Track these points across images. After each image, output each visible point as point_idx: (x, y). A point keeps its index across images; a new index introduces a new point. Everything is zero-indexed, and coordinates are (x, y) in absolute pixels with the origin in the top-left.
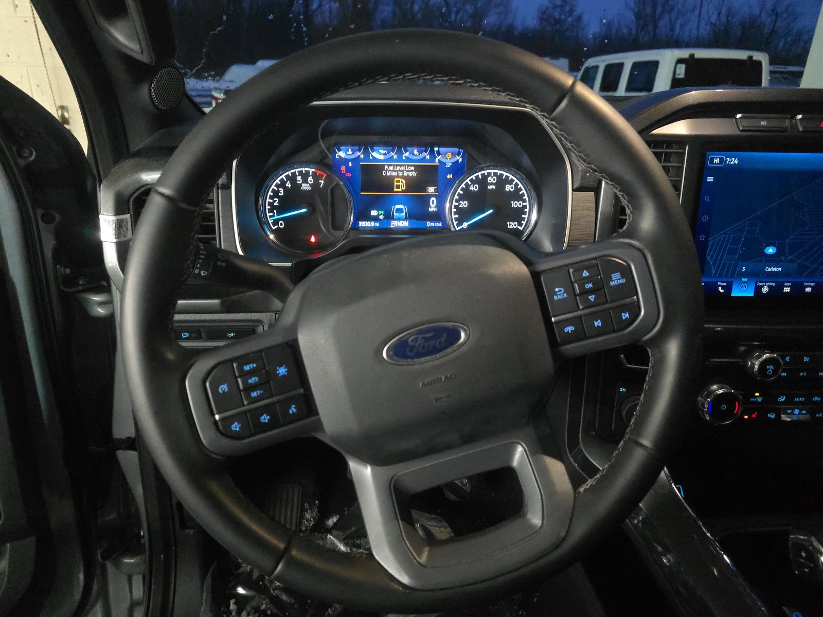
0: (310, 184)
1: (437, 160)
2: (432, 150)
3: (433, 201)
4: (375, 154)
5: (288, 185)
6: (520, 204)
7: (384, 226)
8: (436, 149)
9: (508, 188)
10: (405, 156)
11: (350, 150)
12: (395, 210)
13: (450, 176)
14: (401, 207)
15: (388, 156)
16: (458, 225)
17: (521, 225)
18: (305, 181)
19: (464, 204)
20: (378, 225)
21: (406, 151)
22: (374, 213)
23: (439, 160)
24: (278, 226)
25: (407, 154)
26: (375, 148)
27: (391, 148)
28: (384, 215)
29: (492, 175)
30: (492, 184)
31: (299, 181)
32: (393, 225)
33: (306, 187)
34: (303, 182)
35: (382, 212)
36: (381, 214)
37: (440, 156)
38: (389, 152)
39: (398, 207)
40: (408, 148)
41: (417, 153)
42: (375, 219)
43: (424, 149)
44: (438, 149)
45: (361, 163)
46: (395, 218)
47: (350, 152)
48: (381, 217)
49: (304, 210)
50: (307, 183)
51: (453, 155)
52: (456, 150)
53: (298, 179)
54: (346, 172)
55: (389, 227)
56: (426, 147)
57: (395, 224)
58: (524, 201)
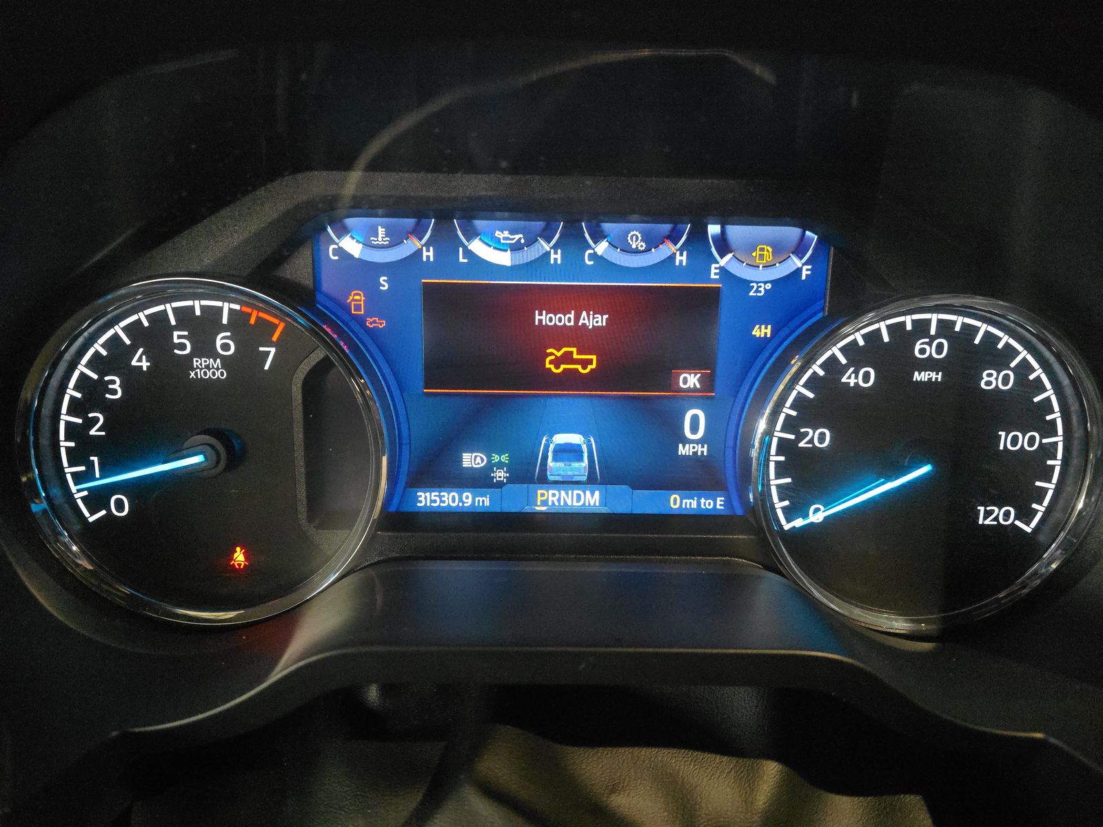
0: (223, 358)
1: (714, 269)
2: (699, 234)
3: (695, 419)
4: (477, 246)
5: (140, 361)
6: (1032, 441)
7: (510, 506)
8: (714, 229)
9: (991, 380)
10: (594, 256)
11: (381, 231)
12: (552, 447)
13: (762, 331)
14: (575, 439)
15: (530, 254)
16: (790, 513)
17: (1026, 515)
18: (204, 347)
19: (818, 438)
20: (487, 503)
21: (598, 236)
22: (472, 460)
23: (723, 270)
24: (109, 510)
25: (602, 248)
26: (479, 224)
27: (539, 225)
28: (510, 468)
29: (933, 332)
30: (930, 364)
31: (183, 347)
32: (545, 503)
33: (207, 369)
34: (199, 351)
35: (504, 458)
36: (500, 465)
37: (729, 256)
38: (531, 242)
39: (561, 439)
40: (607, 226)
41: (642, 246)
42: (480, 481)
43: (666, 228)
44: (723, 232)
45: (423, 281)
46: (551, 478)
47: (381, 235)
48: (500, 475)
49: (197, 459)
50: (215, 355)
51: (780, 251)
52: (791, 233)
53: (176, 341)
54: (368, 314)
55: (527, 509)
56: (675, 223)
57: (549, 500)
58: (1050, 429)
